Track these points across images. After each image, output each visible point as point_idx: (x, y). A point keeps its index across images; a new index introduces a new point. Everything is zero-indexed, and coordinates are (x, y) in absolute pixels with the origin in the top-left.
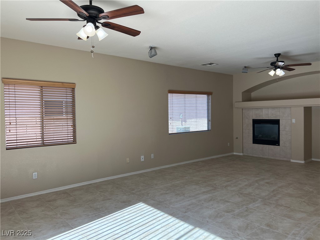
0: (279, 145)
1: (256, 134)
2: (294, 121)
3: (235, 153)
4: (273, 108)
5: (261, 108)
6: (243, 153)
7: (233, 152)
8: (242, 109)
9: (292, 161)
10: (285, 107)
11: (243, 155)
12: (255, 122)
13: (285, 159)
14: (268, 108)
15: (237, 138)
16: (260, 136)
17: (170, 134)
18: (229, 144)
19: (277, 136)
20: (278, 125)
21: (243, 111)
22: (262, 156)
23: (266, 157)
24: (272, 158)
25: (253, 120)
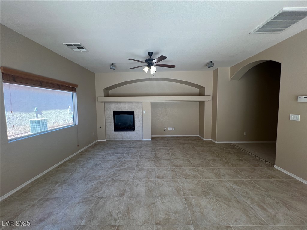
0: (134, 131)
1: (116, 123)
2: (144, 112)
3: (99, 140)
4: (130, 102)
5: (120, 103)
6: (106, 139)
7: (97, 139)
8: (104, 103)
9: (143, 140)
10: (138, 102)
11: (107, 141)
12: (116, 113)
13: (138, 139)
14: (125, 102)
15: (101, 127)
16: (120, 124)
18: (94, 133)
19: (133, 123)
20: (133, 115)
21: (105, 105)
22: (121, 140)
23: (125, 140)
24: (130, 140)
25: (114, 112)
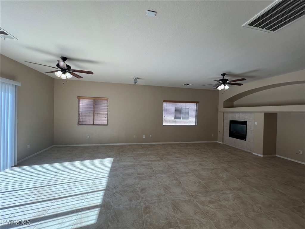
0: (246, 140)
1: (231, 130)
2: (256, 123)
3: (218, 142)
4: (243, 113)
5: (235, 113)
6: (223, 142)
8: (224, 113)
9: (254, 153)
10: (251, 113)
11: (223, 144)
12: (232, 122)
13: (249, 151)
14: (239, 113)
15: (220, 132)
16: (235, 132)
17: (163, 125)
19: (245, 133)
21: (225, 115)
22: (234, 147)
23: (237, 147)
24: (241, 149)
25: (230, 120)
